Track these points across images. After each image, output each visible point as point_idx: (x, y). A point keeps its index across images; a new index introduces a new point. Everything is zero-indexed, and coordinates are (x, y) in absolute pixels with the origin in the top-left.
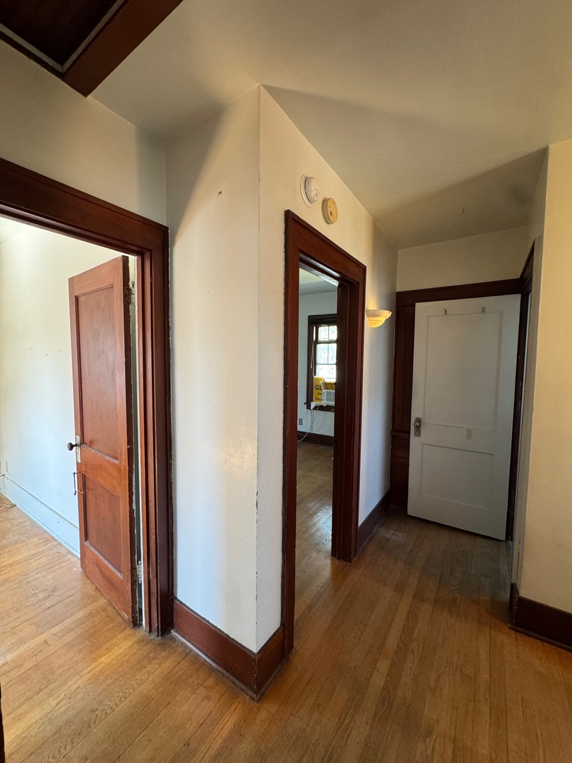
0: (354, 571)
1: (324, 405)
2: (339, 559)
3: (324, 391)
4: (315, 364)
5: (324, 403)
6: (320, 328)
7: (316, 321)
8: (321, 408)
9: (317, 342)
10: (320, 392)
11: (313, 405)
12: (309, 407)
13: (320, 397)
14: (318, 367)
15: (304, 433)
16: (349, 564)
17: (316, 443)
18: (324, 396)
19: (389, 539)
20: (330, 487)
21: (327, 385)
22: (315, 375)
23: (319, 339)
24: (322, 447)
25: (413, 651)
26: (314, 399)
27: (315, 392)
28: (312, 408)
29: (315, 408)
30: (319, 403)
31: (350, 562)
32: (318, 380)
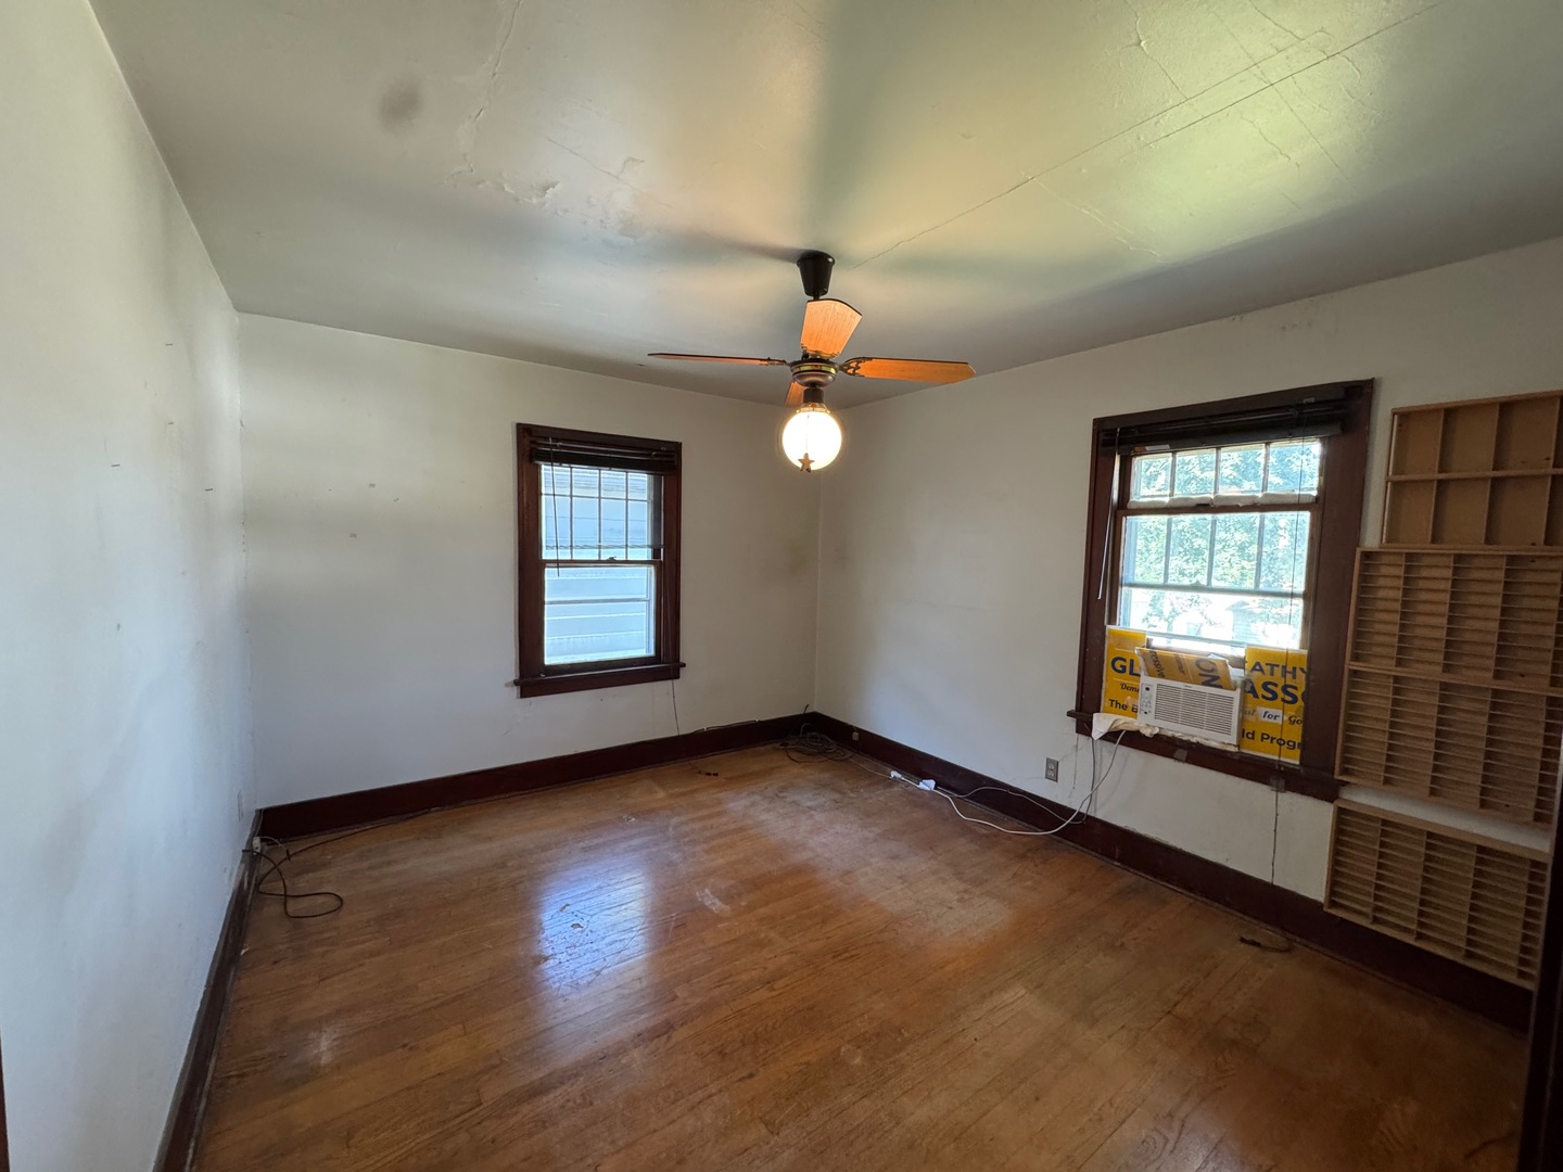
1: (1147, 732)
3: (1146, 680)
4: (1114, 583)
5: (1146, 725)
6: (1136, 461)
8: (1133, 740)
9: (1123, 507)
10: (1130, 682)
11: (1101, 723)
12: (1084, 728)
14: (1125, 595)
15: (1066, 812)
18: (1146, 701)
21: (1163, 666)
22: (1112, 620)
23: (1134, 497)
24: (1128, 878)
26: (1105, 703)
27: (1111, 682)
28: (1096, 733)
29: (1111, 736)
30: (1126, 722)
32: (1128, 639)
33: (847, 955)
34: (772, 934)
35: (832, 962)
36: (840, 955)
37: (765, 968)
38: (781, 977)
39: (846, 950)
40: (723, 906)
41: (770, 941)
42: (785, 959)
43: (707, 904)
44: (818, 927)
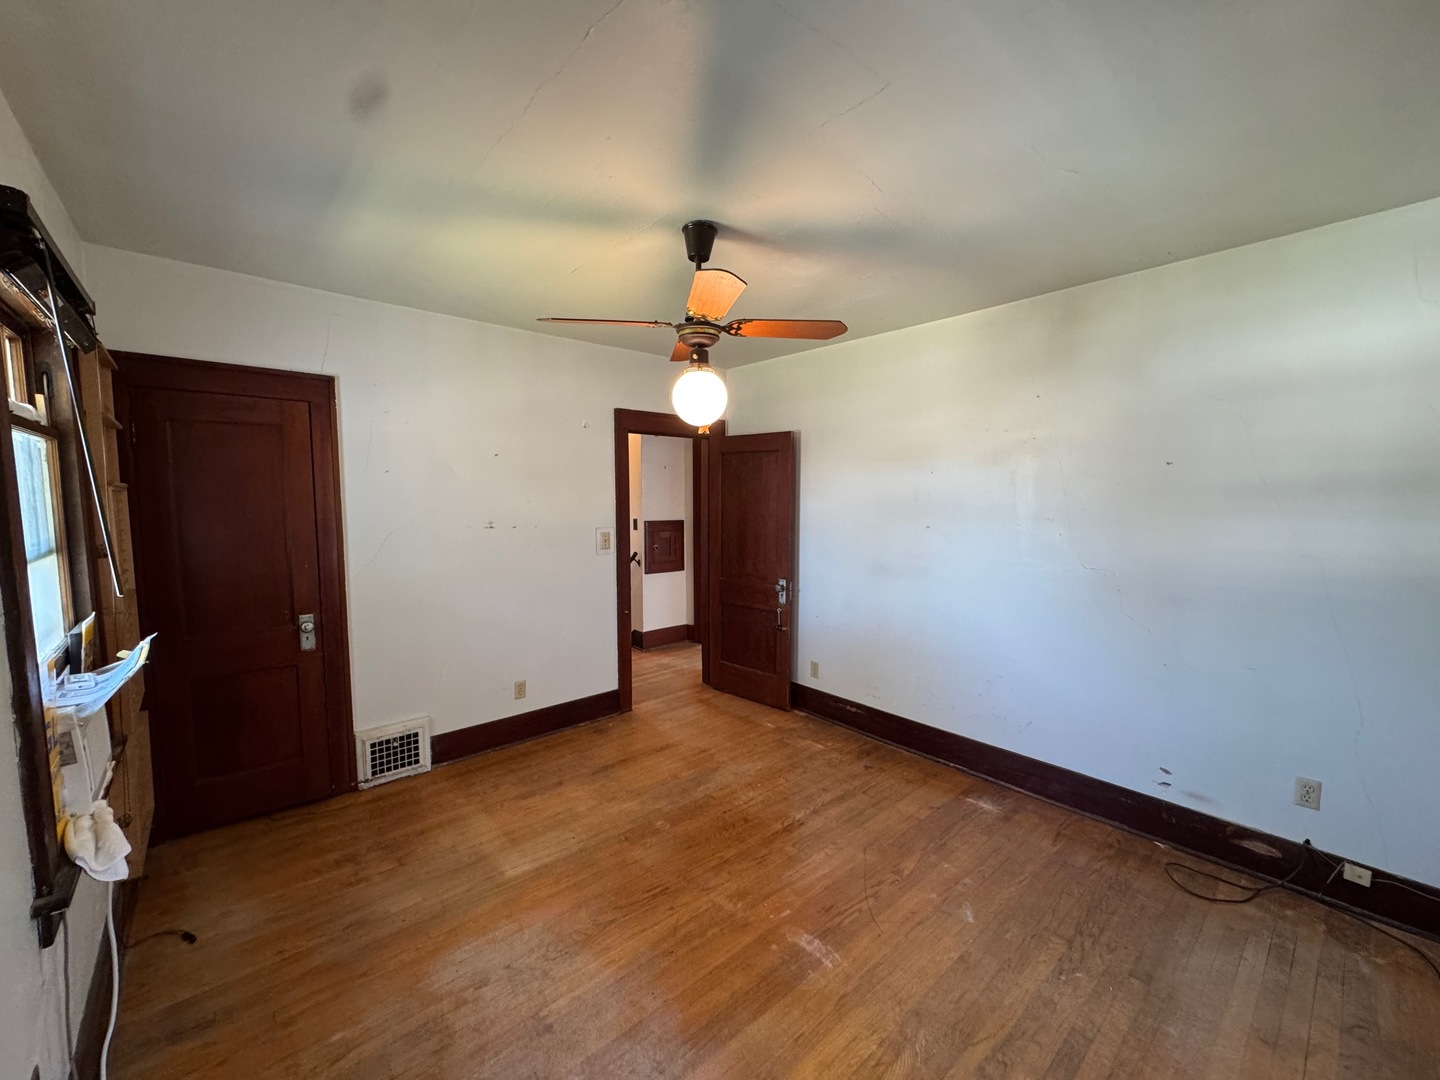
33: (654, 892)
34: (730, 907)
35: (669, 885)
36: (660, 892)
37: (729, 873)
38: (714, 867)
39: (654, 896)
40: (795, 940)
41: (731, 900)
42: (712, 883)
43: (817, 941)
44: (682, 922)
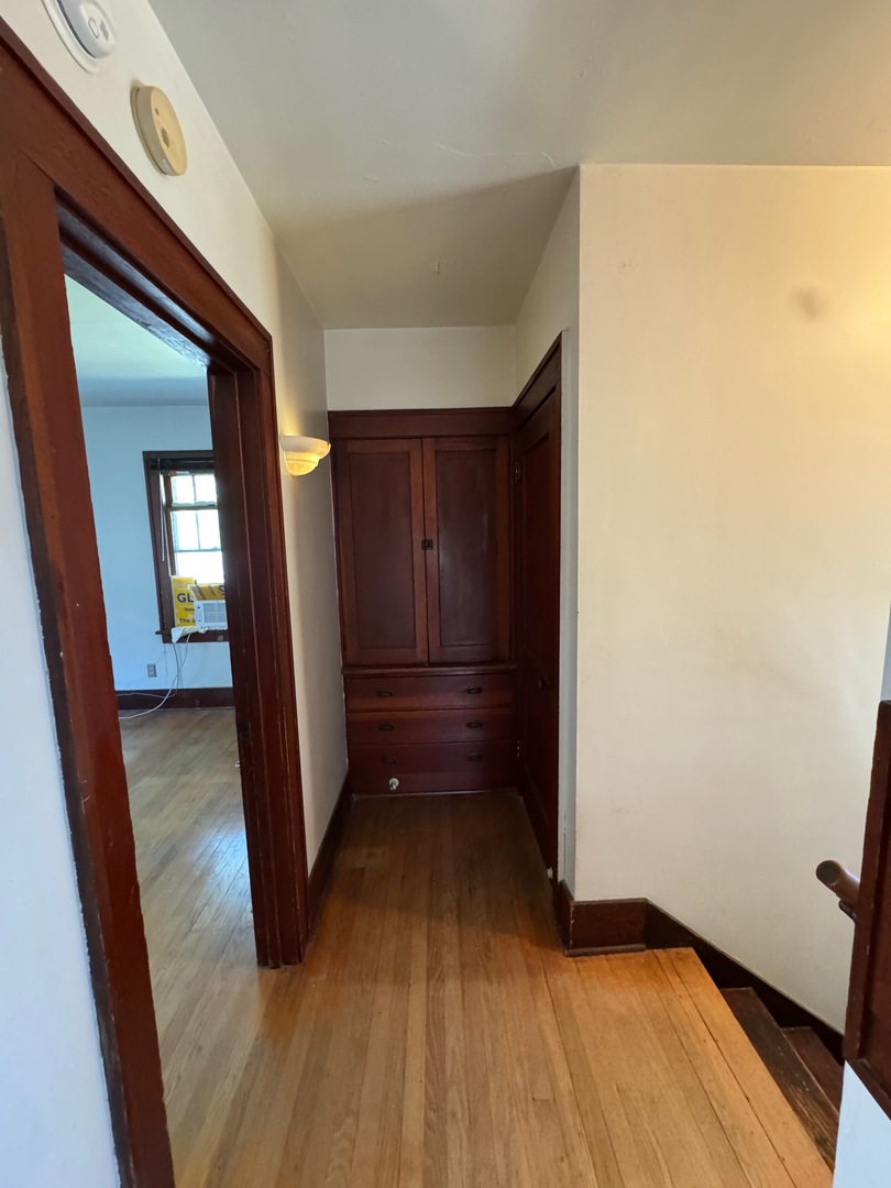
0: (311, 980)
1: (202, 631)
2: (276, 967)
3: (197, 603)
4: (171, 551)
5: (201, 627)
6: (173, 479)
7: (161, 465)
8: (195, 637)
9: (170, 506)
10: (188, 606)
11: (176, 633)
12: (167, 638)
13: (190, 617)
14: (179, 557)
15: (164, 692)
16: (299, 966)
17: (193, 706)
18: (199, 614)
19: (363, 870)
20: (236, 797)
21: (204, 593)
22: (174, 572)
23: (175, 501)
24: (205, 712)
25: (454, 1115)
26: (177, 621)
27: (178, 608)
28: (174, 640)
30: (190, 629)
31: (300, 961)
32: (181, 582)
